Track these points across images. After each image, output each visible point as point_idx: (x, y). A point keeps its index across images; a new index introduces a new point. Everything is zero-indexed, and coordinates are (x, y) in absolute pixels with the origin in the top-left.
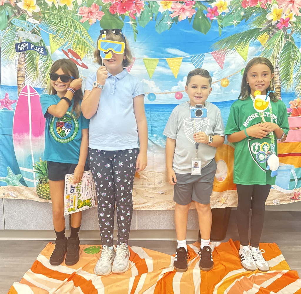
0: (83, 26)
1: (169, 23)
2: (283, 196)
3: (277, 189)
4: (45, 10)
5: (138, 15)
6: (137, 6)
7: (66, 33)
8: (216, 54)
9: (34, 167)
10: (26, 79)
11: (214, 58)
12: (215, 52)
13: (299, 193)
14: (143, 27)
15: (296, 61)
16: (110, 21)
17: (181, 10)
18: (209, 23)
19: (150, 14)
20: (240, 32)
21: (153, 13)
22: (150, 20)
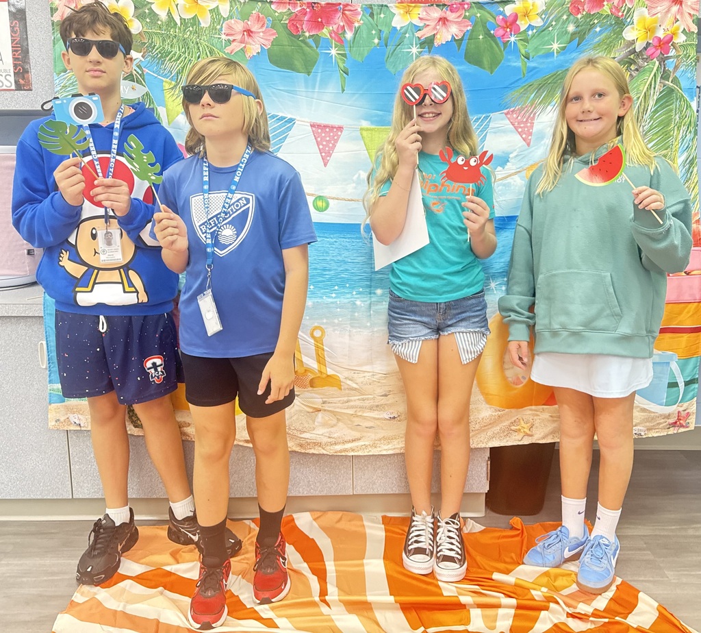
1: (415, 50)
2: (653, 418)
3: (640, 404)
4: (152, 29)
5: (349, 35)
6: (347, 16)
8: (515, 116)
11: (511, 123)
12: (513, 111)
13: (688, 413)
14: (359, 60)
15: (683, 128)
16: (289, 48)
17: (439, 21)
18: (499, 49)
19: (374, 32)
20: (566, 68)
21: (381, 31)
22: (373, 45)
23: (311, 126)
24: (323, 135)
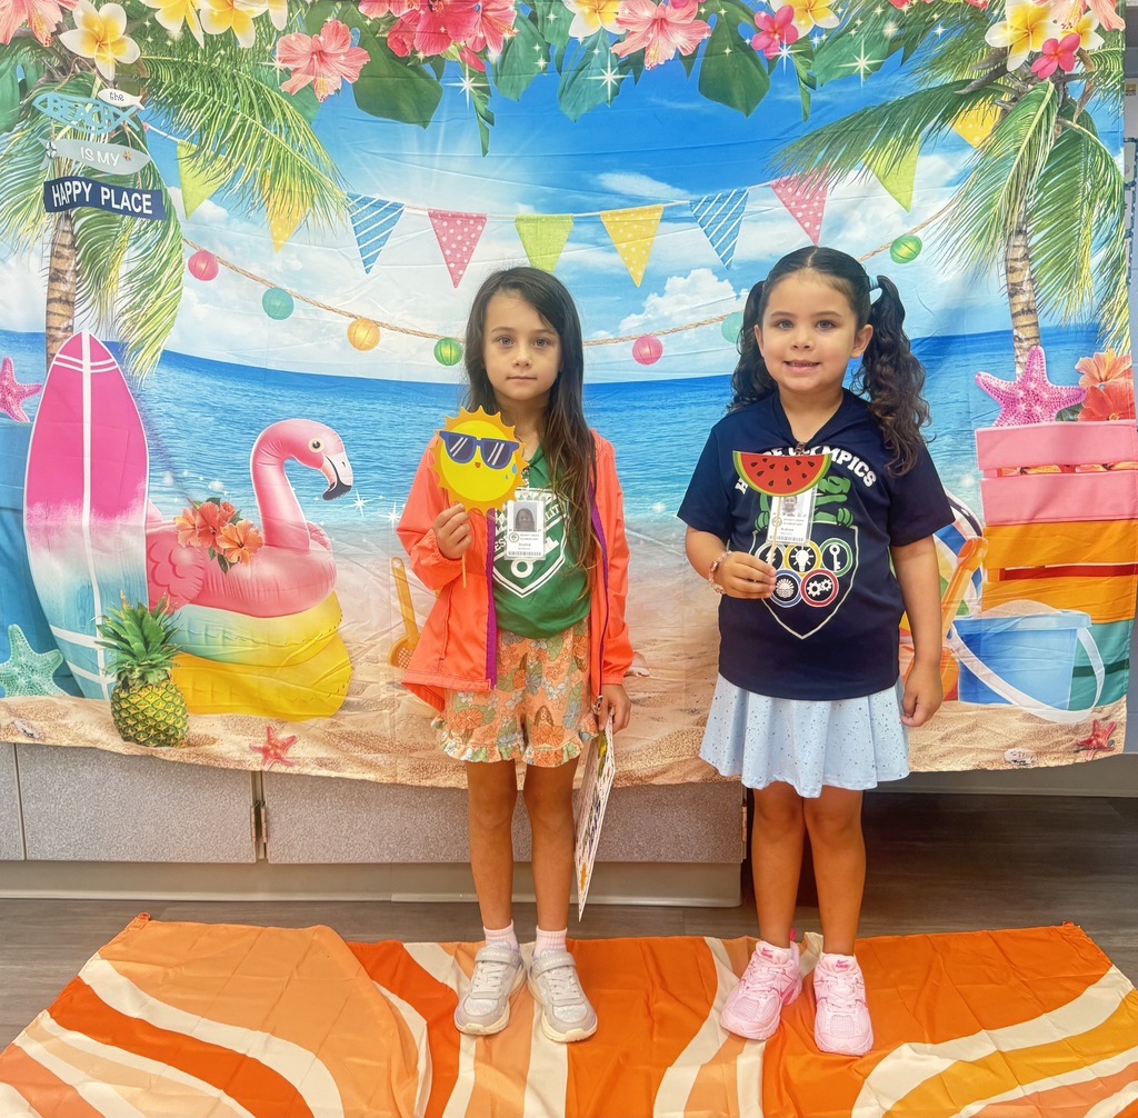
0: (295, 107)
1: (610, 77)
2: (1047, 733)
3: (1021, 705)
4: (156, 55)
5: (494, 55)
6: (489, 21)
7: (235, 136)
8: (790, 190)
9: (98, 626)
10: (77, 312)
11: (784, 203)
12: (786, 182)
13: (1112, 723)
14: (513, 97)
15: (1100, 204)
16: (390, 81)
17: (653, 24)
18: (761, 71)
19: (537, 48)
20: (882, 103)
21: (549, 45)
22: (537, 71)
23: (431, 216)
24: (452, 231)
